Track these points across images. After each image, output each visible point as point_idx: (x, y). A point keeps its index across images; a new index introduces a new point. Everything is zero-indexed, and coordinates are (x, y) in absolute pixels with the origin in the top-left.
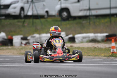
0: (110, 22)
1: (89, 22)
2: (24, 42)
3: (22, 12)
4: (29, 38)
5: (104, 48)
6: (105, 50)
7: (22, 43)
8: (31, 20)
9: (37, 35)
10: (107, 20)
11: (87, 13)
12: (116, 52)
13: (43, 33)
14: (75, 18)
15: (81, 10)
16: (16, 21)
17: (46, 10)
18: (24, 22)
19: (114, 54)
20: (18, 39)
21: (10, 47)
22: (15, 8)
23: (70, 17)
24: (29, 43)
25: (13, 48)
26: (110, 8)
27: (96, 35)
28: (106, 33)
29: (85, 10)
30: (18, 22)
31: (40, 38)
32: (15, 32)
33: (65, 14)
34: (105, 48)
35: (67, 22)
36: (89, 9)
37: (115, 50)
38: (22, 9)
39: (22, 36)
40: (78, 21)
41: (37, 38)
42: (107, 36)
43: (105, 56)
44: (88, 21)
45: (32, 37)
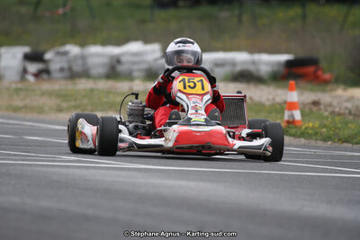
0: (304, 17)
2: (33, 68)
4: (48, 56)
5: (268, 103)
6: (270, 112)
7: (25, 71)
9: (73, 50)
10: (295, 11)
12: (299, 121)
13: (95, 43)
18: (38, 4)
19: (291, 126)
20: (14, 56)
24: (47, 71)
27: (257, 57)
28: (287, 52)
31: (83, 58)
32: (8, 34)
34: (273, 105)
35: (171, 12)
37: (297, 115)
39: (27, 49)
40: (205, 9)
41: (76, 58)
42: (289, 64)
44: (236, 12)
45: (58, 54)
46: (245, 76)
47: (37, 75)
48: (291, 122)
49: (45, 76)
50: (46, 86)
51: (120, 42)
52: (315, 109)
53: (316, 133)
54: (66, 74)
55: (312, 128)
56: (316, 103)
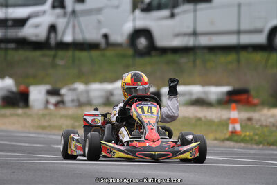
0: (238, 61)
1: (194, 61)
2: (53, 100)
3: (53, 35)
4: (63, 91)
5: (216, 120)
7: (47, 102)
8: (70, 53)
9: (80, 87)
10: (232, 57)
11: (190, 42)
12: (239, 132)
13: (95, 81)
14: (164, 51)
15: (177, 35)
16: (38, 53)
17: (104, 31)
18: (55, 56)
19: (234, 135)
20: (40, 93)
21: (20, 111)
22: (37, 26)
23: (153, 49)
24: (62, 102)
25: (25, 113)
26: (239, 32)
27: (207, 89)
28: (227, 84)
29: (185, 35)
30: (44, 56)
32: (35, 77)
33: (142, 42)
34: (220, 121)
35: (147, 59)
36: (195, 34)
37: (238, 127)
38: (53, 28)
39: (48, 87)
40: (170, 57)
41: (82, 92)
42: (229, 93)
43: (216, 139)
44: (191, 58)
45: (70, 90)
46: (200, 102)
47: (56, 105)
48: (234, 132)
49: (61, 105)
50: (63, 112)
51: (112, 81)
52: (249, 123)
53: (251, 140)
54: (76, 104)
55: (249, 136)
56: (250, 119)
